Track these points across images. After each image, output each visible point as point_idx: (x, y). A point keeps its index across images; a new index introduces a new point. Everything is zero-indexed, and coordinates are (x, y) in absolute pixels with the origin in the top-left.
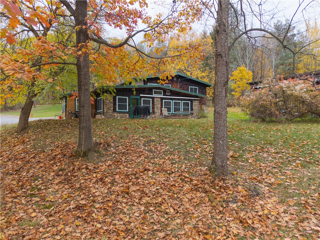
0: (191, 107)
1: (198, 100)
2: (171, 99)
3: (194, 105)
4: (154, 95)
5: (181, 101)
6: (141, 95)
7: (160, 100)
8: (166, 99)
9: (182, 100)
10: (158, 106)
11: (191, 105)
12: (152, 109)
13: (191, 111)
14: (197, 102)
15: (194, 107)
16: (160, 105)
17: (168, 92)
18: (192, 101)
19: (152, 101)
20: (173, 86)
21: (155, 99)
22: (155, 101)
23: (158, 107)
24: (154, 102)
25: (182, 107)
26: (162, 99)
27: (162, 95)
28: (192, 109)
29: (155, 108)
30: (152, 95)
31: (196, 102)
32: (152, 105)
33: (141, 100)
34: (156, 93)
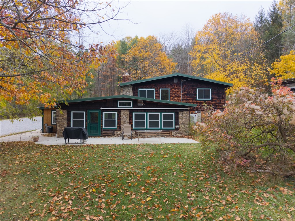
0: (175, 119)
1: (187, 110)
2: (145, 111)
3: (180, 117)
4: (120, 108)
5: (160, 113)
6: (102, 108)
7: (128, 113)
8: (137, 111)
9: (161, 111)
10: (125, 120)
11: (175, 117)
12: (117, 124)
13: (176, 125)
14: (186, 114)
15: (180, 120)
16: (129, 119)
17: (140, 103)
18: (178, 112)
19: (118, 114)
20: (173, 89)
21: (122, 112)
22: (122, 114)
23: (125, 122)
24: (120, 115)
25: (161, 120)
26: (131, 112)
27: (132, 107)
28: (177, 123)
29: (122, 123)
30: (117, 107)
31: (184, 113)
32: (117, 119)
33: (102, 114)
34: (122, 104)
